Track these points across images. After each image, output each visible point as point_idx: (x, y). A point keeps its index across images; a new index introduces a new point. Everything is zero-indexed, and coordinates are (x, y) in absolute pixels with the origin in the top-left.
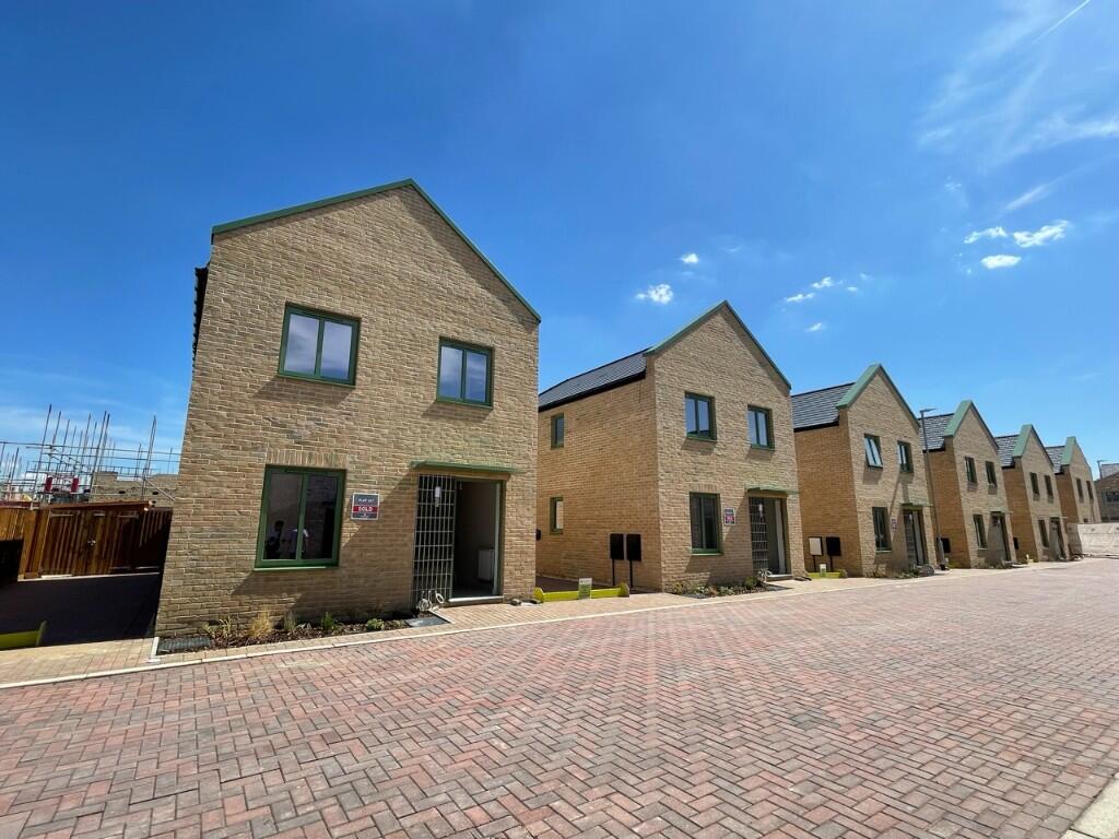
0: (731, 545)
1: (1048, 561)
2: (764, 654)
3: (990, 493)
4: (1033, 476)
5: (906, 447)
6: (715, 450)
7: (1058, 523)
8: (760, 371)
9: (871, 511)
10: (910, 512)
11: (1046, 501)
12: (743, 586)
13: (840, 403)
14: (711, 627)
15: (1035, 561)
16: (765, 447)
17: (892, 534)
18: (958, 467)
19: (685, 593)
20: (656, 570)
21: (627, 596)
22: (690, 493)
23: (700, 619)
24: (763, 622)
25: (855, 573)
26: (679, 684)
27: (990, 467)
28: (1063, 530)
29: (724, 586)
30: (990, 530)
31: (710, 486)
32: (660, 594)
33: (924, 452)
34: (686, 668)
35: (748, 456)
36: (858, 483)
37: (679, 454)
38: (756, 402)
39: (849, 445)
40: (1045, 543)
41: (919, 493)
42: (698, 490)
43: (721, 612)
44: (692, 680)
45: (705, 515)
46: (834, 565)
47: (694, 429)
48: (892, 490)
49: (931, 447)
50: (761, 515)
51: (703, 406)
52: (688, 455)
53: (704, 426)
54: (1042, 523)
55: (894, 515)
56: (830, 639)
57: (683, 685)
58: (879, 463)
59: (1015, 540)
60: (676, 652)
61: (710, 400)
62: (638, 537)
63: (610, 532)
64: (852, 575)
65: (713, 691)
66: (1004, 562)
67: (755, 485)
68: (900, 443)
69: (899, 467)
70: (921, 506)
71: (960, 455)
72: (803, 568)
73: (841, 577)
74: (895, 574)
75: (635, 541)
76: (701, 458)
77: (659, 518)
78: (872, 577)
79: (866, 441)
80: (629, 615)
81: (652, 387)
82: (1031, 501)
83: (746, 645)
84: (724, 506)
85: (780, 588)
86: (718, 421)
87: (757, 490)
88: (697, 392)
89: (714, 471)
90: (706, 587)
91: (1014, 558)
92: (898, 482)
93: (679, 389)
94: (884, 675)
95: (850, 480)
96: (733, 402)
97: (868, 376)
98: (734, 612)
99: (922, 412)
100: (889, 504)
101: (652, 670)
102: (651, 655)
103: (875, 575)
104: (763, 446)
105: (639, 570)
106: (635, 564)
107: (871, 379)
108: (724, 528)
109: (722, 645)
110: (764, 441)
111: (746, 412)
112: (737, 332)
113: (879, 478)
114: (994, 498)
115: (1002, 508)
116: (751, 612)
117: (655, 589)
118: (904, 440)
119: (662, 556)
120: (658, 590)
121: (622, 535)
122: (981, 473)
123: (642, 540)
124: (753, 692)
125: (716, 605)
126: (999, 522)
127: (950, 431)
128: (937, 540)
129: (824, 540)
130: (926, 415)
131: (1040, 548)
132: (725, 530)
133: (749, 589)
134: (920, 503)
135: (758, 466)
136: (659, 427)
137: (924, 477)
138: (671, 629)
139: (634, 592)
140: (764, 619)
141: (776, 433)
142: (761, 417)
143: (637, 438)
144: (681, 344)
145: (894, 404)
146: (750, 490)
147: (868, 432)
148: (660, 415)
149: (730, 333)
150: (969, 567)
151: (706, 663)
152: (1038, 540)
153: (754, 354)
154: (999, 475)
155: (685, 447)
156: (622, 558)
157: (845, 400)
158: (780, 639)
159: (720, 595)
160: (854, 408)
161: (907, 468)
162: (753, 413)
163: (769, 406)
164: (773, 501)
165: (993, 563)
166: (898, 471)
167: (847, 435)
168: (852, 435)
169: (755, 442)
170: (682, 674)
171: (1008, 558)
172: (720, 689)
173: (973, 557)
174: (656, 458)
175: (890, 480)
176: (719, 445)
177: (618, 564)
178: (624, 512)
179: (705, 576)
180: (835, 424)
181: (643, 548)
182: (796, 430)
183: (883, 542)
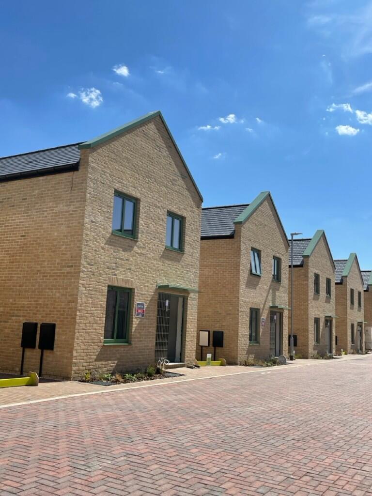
0: (138, 335)
1: (353, 354)
2: (168, 437)
3: (326, 302)
4: (352, 291)
5: (278, 261)
6: (135, 248)
7: (361, 326)
8: (180, 181)
9: (249, 311)
10: (276, 313)
11: (356, 310)
12: (145, 373)
13: (237, 220)
14: (119, 413)
15: (346, 354)
16: (176, 250)
17: (261, 330)
18: (310, 280)
19: (93, 380)
20: (67, 358)
21: (35, 385)
22: (109, 286)
23: (109, 406)
24: (165, 407)
25: (232, 362)
26: (92, 474)
27: (328, 281)
28: (363, 331)
29: (129, 372)
30: (323, 330)
31: (127, 281)
32: (68, 382)
33: (290, 266)
34: (98, 456)
35: (162, 257)
36: (242, 287)
37: (103, 248)
38: (174, 209)
39: (239, 254)
40: (353, 341)
41: (282, 299)
42: (116, 284)
43: (127, 398)
44: (105, 469)
45: (120, 307)
46: (217, 355)
47: (119, 228)
48: (265, 295)
49: (294, 264)
50: (167, 310)
51: (129, 206)
52: (111, 250)
53: (128, 226)
54: (352, 326)
55: (264, 316)
56: (221, 420)
57: (96, 475)
58: (258, 273)
59: (336, 337)
60: (87, 441)
61: (136, 202)
62: (52, 327)
63: (23, 320)
64: (230, 363)
65: (125, 478)
66: (329, 354)
67: (165, 283)
68: (275, 258)
69: (272, 276)
70: (282, 309)
71: (312, 271)
72: (194, 357)
73: (222, 365)
74: (260, 363)
75: (49, 331)
76: (123, 254)
77: (76, 308)
78: (243, 365)
79: (252, 253)
80: (39, 404)
81: (84, 181)
82: (349, 310)
83: (152, 430)
84: (137, 300)
85: (175, 375)
86: (141, 222)
87: (166, 287)
88: (125, 191)
89: (132, 267)
90: (113, 374)
91: (334, 351)
92: (270, 288)
93: (110, 187)
94: (265, 450)
95: (236, 285)
96: (156, 206)
97: (259, 201)
98: (138, 398)
99: (292, 235)
100: (262, 306)
101: (64, 462)
102: (62, 444)
103: (246, 364)
104: (175, 249)
105: (50, 359)
106: (47, 353)
107: (261, 203)
108: (134, 320)
109: (131, 430)
110: (176, 245)
111: (165, 217)
112: (166, 143)
113: (257, 285)
114: (328, 305)
115: (332, 314)
116: (154, 398)
117: (63, 376)
118: (278, 255)
119: (75, 345)
120: (66, 378)
121: (36, 324)
122: (323, 285)
123: (57, 330)
124: (162, 476)
125: (122, 392)
126: (329, 324)
127: (307, 252)
128: (290, 337)
129: (211, 333)
130: (295, 237)
131: (349, 344)
132: (135, 322)
133: (150, 376)
134: (283, 306)
135: (168, 266)
136: (86, 220)
137: (287, 287)
138: (82, 417)
139: (43, 380)
140: (166, 403)
141: (187, 238)
142: (177, 222)
143: (63, 228)
144: (116, 143)
145: (274, 225)
146: (160, 287)
147: (254, 246)
148: (89, 209)
149: (160, 142)
150: (307, 358)
151: (117, 450)
152: (349, 339)
153: (177, 166)
154: (333, 288)
155: (109, 242)
156: (34, 347)
157: (241, 218)
158: (180, 422)
159: (125, 382)
160: (246, 225)
161: (277, 278)
162: (170, 219)
163: (185, 215)
164: (177, 297)
165: (322, 355)
166: (271, 280)
167: (239, 247)
168: (243, 247)
169: (169, 245)
170: (96, 465)
171: (331, 352)
172: (132, 476)
173: (311, 350)
174: (81, 250)
175: (265, 286)
176: (139, 243)
177: (28, 353)
178: (41, 301)
179: (111, 364)
180: (231, 237)
181: (56, 337)
182: (203, 238)
183: (254, 337)
